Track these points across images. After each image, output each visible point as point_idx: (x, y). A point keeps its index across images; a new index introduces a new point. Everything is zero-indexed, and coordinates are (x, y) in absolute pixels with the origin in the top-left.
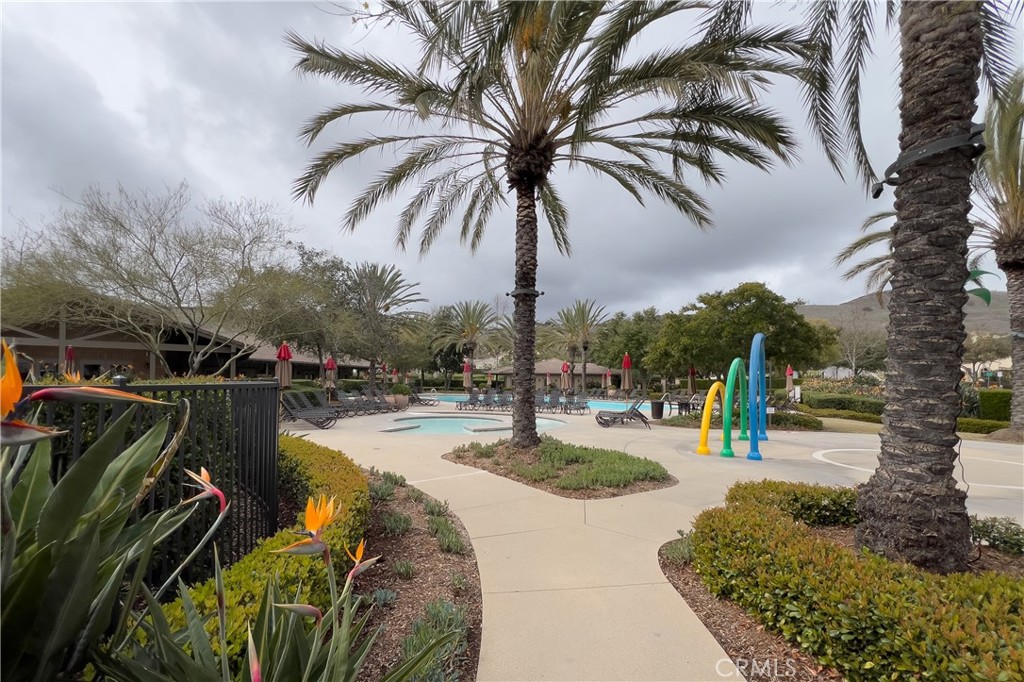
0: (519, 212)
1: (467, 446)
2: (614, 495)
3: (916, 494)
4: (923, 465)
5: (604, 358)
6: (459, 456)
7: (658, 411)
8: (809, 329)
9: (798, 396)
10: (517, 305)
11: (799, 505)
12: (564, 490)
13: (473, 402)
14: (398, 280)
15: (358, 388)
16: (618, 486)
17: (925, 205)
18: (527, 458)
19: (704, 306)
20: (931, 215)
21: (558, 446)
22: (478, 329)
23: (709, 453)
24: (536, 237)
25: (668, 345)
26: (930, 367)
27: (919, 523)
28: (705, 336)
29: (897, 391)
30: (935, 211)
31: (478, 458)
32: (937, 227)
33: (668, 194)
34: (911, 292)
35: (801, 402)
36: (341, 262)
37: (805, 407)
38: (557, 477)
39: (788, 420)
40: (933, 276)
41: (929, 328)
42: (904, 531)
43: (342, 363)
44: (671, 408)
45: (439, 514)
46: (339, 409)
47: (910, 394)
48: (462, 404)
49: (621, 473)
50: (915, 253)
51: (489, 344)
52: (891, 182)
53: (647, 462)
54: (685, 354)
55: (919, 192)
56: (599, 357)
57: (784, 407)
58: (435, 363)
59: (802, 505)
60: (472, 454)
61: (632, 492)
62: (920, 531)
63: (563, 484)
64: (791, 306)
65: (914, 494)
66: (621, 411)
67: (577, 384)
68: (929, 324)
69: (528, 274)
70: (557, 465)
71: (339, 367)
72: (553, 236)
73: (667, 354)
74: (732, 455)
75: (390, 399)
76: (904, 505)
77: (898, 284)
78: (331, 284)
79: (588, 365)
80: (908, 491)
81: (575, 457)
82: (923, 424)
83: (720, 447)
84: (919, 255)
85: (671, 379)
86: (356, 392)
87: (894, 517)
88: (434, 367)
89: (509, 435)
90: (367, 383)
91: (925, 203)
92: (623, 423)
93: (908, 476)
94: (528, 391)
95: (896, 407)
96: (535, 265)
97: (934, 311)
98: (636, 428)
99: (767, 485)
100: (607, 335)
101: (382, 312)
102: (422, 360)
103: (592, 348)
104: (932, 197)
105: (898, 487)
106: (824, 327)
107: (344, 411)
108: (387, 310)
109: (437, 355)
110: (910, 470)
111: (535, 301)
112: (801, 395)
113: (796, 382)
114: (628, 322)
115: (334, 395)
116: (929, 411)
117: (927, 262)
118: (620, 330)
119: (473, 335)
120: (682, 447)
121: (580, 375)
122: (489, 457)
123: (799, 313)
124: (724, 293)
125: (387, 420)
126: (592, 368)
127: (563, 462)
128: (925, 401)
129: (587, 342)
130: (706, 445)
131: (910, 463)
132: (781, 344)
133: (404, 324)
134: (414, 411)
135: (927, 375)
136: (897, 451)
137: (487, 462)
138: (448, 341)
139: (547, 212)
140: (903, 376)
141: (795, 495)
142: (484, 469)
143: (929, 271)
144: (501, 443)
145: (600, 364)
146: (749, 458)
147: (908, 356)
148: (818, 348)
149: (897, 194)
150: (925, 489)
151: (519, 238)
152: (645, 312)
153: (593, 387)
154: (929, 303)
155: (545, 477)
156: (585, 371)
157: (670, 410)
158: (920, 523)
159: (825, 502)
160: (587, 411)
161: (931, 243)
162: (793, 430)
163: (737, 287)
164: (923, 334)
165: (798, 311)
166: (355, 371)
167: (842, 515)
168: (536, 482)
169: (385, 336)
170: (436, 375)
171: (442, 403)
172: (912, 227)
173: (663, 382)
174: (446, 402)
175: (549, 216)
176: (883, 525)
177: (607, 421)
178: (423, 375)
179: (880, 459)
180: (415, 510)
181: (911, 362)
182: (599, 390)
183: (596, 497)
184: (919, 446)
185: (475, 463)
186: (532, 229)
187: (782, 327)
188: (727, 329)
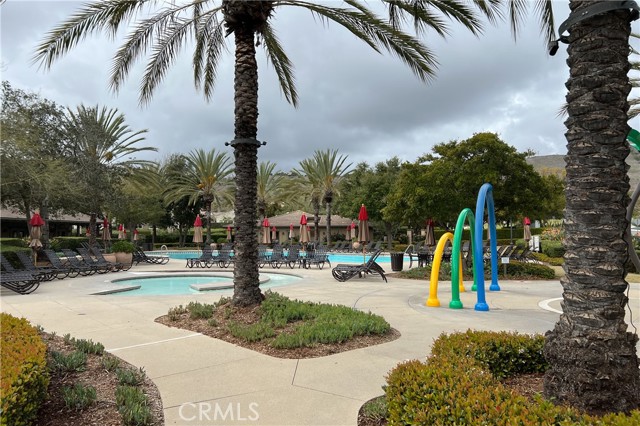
0: (238, 57)
1: (184, 307)
2: (331, 352)
3: (591, 339)
4: (597, 310)
5: (348, 210)
6: (174, 318)
7: (397, 263)
8: (538, 179)
9: (537, 245)
10: (237, 155)
11: (496, 355)
12: (281, 350)
13: (206, 258)
14: (121, 126)
15: (74, 247)
16: (336, 342)
17: (590, 63)
18: (247, 318)
19: (440, 157)
20: (595, 72)
21: (282, 303)
22: (216, 179)
23: (438, 305)
24: (256, 84)
25: (404, 196)
26: (598, 217)
27: (593, 367)
28: (440, 186)
29: (572, 239)
30: (599, 69)
31: (195, 319)
32: (600, 84)
33: (391, 43)
34: (581, 145)
35: (540, 251)
36: (53, 106)
37: (543, 256)
38: (275, 336)
39: (522, 269)
40: (599, 130)
41: (597, 179)
42: (582, 376)
43: (54, 219)
44: (411, 260)
45: (134, 383)
46: (46, 271)
47: (583, 242)
48: (192, 262)
49: (340, 329)
50: (583, 108)
51: (228, 195)
52: (564, 39)
53: (370, 317)
54: (421, 204)
55: (585, 50)
56: (342, 209)
57: (523, 256)
58: (168, 216)
59: (501, 354)
60: (188, 316)
61: (351, 348)
62: (594, 375)
63: (278, 343)
64: (522, 156)
65: (590, 339)
66: (360, 264)
67: (322, 237)
68: (597, 176)
69: (248, 122)
70: (278, 323)
71: (52, 223)
72: (279, 83)
73: (403, 205)
74: (461, 307)
75: (110, 258)
76: (581, 350)
77: (570, 138)
78: (40, 130)
79: (333, 217)
80: (585, 336)
81: (298, 314)
82: (595, 271)
83: (447, 298)
84: (586, 110)
85: (417, 231)
86: (69, 252)
87: (573, 362)
88: (166, 222)
89: (230, 294)
90: (87, 241)
91: (590, 61)
92: (361, 276)
93: (585, 321)
94: (250, 245)
95: (572, 255)
96: (256, 114)
97: (600, 163)
98: (372, 281)
99: (470, 336)
100: (349, 186)
101: (103, 161)
102: (152, 214)
103: (335, 200)
104: (595, 55)
105: (576, 333)
106: (552, 177)
107: (51, 273)
108: (109, 159)
109: (169, 208)
110: (586, 316)
111: (256, 152)
112: (540, 244)
113: (534, 232)
114: (370, 172)
115: (42, 255)
116: (599, 258)
117: (593, 117)
118: (362, 181)
119: (210, 187)
120: (414, 300)
121: (325, 227)
122: (206, 318)
123: (528, 163)
124: (458, 142)
125: (103, 282)
126: (336, 220)
127: (285, 320)
128: (596, 249)
129: (331, 194)
130: (435, 296)
131: (586, 309)
132: (512, 194)
133: (128, 175)
134: (137, 271)
135: (597, 224)
136: (575, 298)
137: (203, 323)
138: (181, 192)
139: (272, 57)
140: (577, 225)
141: (494, 345)
142: (198, 332)
143: (595, 125)
144: (223, 302)
145: (343, 216)
146: (477, 308)
147: (581, 206)
148: (548, 197)
149: (569, 51)
150: (599, 333)
151: (238, 85)
152: (388, 163)
153: (339, 240)
154: (596, 156)
155: (262, 336)
156: (329, 223)
157: (410, 263)
158: (595, 366)
159: (521, 351)
160: (326, 265)
161: (595, 99)
162: (527, 279)
163: (471, 137)
164: (591, 185)
165: (528, 160)
166: (75, 227)
167: (539, 362)
168: (251, 342)
169: (104, 188)
170: (170, 230)
171: (171, 260)
172: (580, 83)
173: (409, 233)
174: (175, 261)
175: (274, 62)
176: (565, 372)
177: (344, 275)
178: (155, 230)
179: (563, 306)
180: (107, 381)
181: (583, 212)
182: (344, 243)
183: (311, 356)
184: (593, 293)
185: (190, 325)
186: (252, 76)
187: (514, 177)
188: (460, 179)
